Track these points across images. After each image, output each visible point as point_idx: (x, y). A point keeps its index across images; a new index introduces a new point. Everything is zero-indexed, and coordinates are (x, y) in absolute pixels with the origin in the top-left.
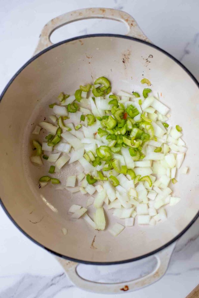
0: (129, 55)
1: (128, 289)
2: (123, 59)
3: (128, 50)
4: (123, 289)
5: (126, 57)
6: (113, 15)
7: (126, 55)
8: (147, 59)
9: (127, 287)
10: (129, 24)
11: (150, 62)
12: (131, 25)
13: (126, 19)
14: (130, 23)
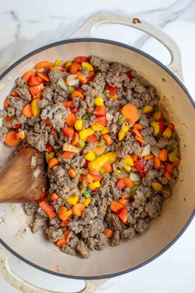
0: (17, 235)
1: (134, 19)
2: (24, 233)
3: (16, 239)
4: (139, 22)
5: (21, 233)
6: (15, 280)
7: (21, 235)
8: (3, 222)
9: (134, 22)
10: (5, 264)
11: (2, 218)
12: (3, 261)
13: (4, 270)
14: (3, 263)
